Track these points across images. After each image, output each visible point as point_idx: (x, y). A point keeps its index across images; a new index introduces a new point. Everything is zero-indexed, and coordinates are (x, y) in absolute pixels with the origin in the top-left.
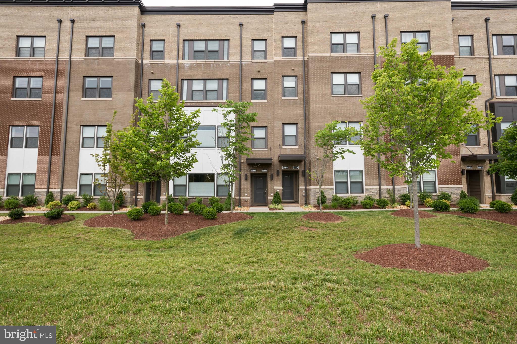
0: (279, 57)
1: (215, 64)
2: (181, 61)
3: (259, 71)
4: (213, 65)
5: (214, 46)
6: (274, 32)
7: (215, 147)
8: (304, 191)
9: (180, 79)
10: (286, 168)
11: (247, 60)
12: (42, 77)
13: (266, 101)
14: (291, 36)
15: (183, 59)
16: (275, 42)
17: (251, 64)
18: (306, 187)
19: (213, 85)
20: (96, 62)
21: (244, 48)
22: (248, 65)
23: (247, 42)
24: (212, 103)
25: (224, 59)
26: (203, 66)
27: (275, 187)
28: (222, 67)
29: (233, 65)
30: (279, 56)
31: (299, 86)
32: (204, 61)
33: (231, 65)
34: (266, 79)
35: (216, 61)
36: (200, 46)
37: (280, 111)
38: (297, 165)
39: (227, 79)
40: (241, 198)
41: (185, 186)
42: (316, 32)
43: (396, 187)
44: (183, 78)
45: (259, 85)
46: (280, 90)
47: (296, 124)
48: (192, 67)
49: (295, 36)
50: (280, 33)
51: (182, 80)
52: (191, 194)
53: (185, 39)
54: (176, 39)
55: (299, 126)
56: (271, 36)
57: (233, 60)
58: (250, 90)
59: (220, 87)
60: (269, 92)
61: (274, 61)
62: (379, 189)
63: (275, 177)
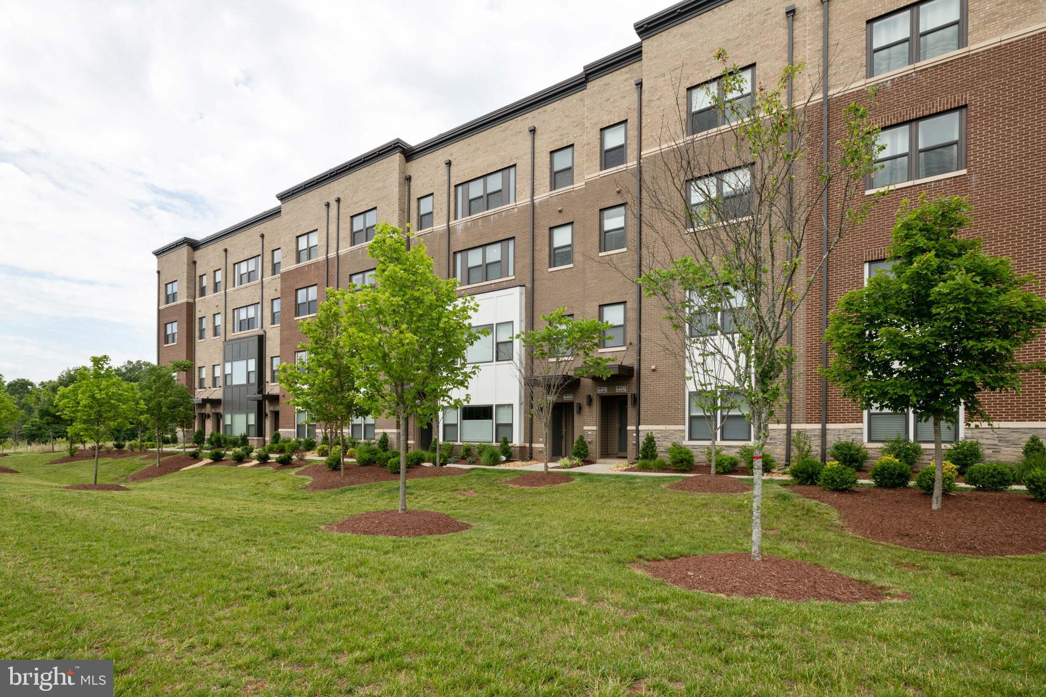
0: (596, 173)
1: (496, 216)
2: (452, 222)
3: (560, 211)
4: (494, 218)
5: (495, 183)
6: (587, 125)
7: (492, 361)
8: (635, 435)
9: (451, 253)
10: (604, 390)
11: (543, 194)
12: (316, 285)
13: (571, 266)
14: (616, 122)
15: (456, 218)
16: (588, 144)
17: (547, 200)
18: (637, 428)
19: (494, 253)
20: (360, 251)
21: (537, 173)
22: (545, 203)
23: (543, 160)
24: (493, 286)
25: (509, 203)
26: (480, 223)
27: (585, 428)
28: (506, 217)
29: (522, 210)
30: (595, 171)
31: (630, 223)
32: (481, 214)
33: (518, 212)
34: (572, 223)
35: (497, 209)
36: (476, 190)
37: (595, 281)
38: (623, 385)
39: (513, 238)
40: (534, 445)
41: (456, 425)
42: (658, 99)
43: (829, 426)
44: (455, 251)
45: (563, 237)
46: (595, 239)
47: (624, 303)
48: (466, 229)
49: (625, 119)
50: (596, 124)
51: (455, 253)
52: (466, 438)
53: (457, 183)
54: (446, 186)
55: (629, 305)
56: (580, 136)
57: (522, 200)
58: (547, 249)
59: (505, 253)
60: (577, 248)
61: (586, 183)
62: (785, 432)
63: (586, 409)
